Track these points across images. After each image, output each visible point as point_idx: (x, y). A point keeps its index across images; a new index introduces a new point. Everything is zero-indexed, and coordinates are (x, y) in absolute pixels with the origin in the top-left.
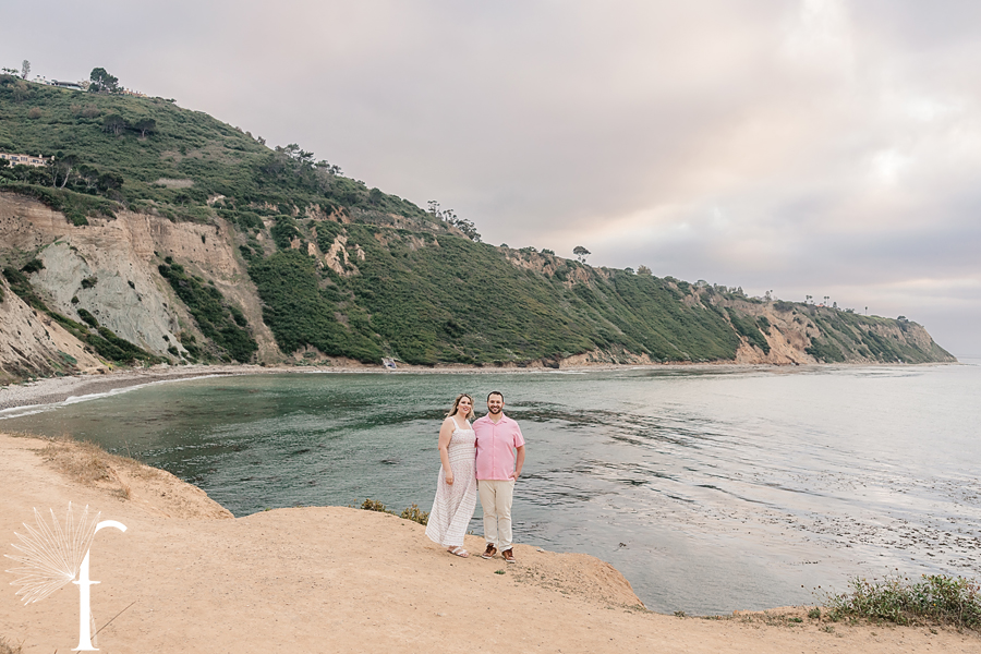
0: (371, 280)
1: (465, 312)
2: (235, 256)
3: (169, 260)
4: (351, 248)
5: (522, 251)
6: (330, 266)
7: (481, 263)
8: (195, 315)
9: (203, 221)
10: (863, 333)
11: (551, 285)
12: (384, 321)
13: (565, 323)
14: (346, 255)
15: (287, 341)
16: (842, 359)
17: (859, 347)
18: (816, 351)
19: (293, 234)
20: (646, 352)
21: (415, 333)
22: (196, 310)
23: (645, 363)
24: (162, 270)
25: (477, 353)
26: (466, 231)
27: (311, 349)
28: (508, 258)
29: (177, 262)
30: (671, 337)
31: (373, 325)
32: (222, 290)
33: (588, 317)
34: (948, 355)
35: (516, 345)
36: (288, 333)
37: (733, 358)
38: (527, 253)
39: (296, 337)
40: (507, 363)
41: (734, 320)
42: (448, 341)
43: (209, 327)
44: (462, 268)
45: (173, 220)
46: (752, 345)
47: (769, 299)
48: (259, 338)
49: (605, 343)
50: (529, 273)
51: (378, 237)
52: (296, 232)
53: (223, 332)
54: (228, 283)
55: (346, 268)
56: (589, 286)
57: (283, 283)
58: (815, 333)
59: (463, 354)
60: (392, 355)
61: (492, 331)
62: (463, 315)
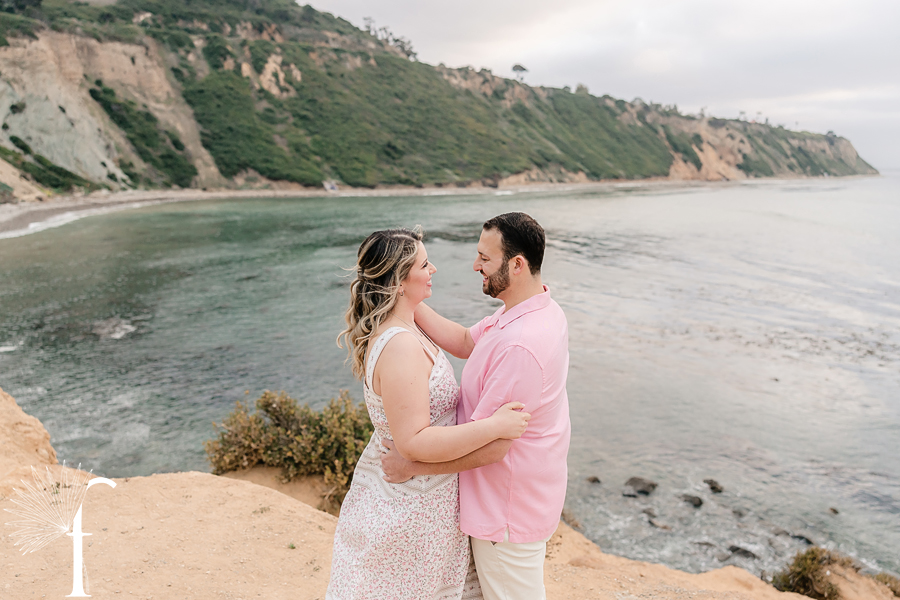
0: (310, 101)
1: (404, 133)
2: (167, 79)
3: (99, 83)
4: (285, 68)
5: (460, 70)
6: (266, 86)
7: (419, 83)
8: (132, 140)
9: (131, 41)
10: (792, 148)
11: (489, 104)
12: (323, 144)
13: (504, 143)
14: (282, 76)
15: (227, 165)
16: (769, 173)
17: (787, 161)
18: (747, 167)
19: (225, 54)
20: (582, 170)
21: (355, 155)
22: (132, 135)
23: (581, 182)
24: (93, 93)
25: (417, 174)
26: (402, 47)
27: (252, 173)
28: (446, 77)
29: (107, 84)
30: (607, 155)
31: (313, 148)
32: (157, 114)
33: (526, 137)
34: (871, 167)
35: (456, 166)
36: (227, 158)
37: (666, 175)
38: (465, 72)
39: (236, 161)
40: (447, 184)
41: (669, 137)
42: (388, 162)
43: (147, 153)
44: (400, 88)
45: (99, 40)
46: (685, 161)
47: (702, 115)
48: (198, 163)
49: (543, 162)
50: (468, 92)
51: (313, 56)
52: (228, 53)
53: (162, 157)
54: (159, 106)
55: (283, 90)
56: (528, 104)
57: (219, 106)
58: (747, 149)
59: (403, 176)
60: (333, 178)
61: (431, 152)
62: (402, 136)
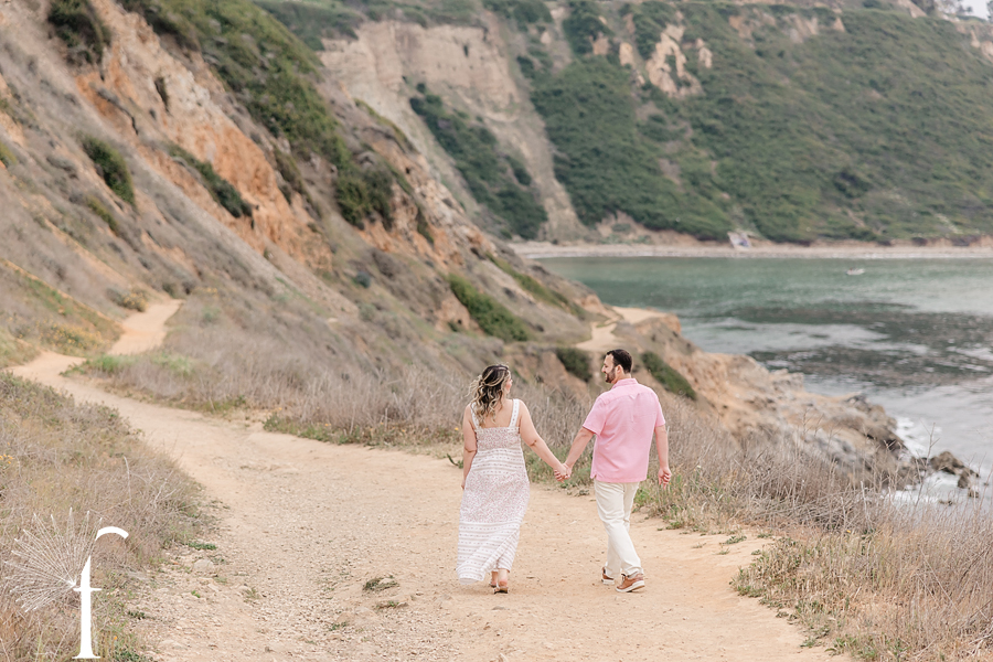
0: (721, 101)
1: (875, 153)
2: (511, 74)
3: (421, 87)
4: (688, 46)
6: (654, 81)
7: (919, 59)
8: (462, 171)
9: (464, 22)
12: (736, 172)
14: (681, 60)
15: (589, 207)
19: (593, 28)
21: (785, 192)
22: (463, 164)
24: (414, 104)
25: (886, 223)
27: (623, 219)
28: (976, 44)
29: (433, 91)
31: (717, 179)
32: (495, 130)
35: (956, 208)
36: (589, 195)
39: (602, 201)
40: (934, 240)
42: (839, 203)
43: (481, 189)
44: (881, 71)
45: (424, 24)
48: (548, 204)
51: (735, 22)
52: (601, 28)
53: (501, 195)
54: (501, 117)
55: (680, 83)
57: (582, 115)
59: (862, 225)
60: (745, 228)
61: (919, 185)
62: (872, 157)
